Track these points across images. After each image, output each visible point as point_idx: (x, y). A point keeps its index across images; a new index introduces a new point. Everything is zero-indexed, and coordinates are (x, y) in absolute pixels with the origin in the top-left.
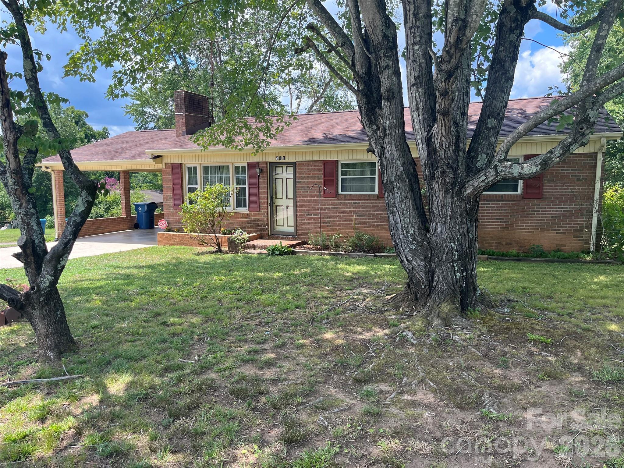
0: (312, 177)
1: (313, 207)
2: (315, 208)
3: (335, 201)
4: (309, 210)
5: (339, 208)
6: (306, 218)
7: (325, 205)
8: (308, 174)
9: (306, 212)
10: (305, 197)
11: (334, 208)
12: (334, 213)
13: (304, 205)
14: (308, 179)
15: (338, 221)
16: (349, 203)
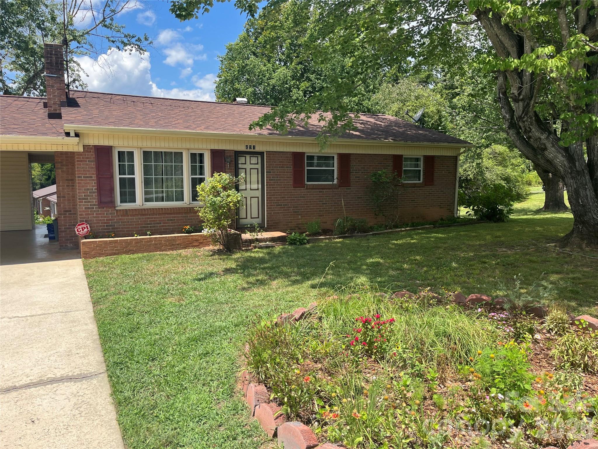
0: (282, 167)
1: (283, 198)
2: (285, 197)
3: (303, 191)
4: (279, 200)
5: (307, 197)
6: (276, 208)
7: (295, 195)
8: (278, 165)
9: (276, 203)
10: (276, 187)
11: (303, 197)
12: (302, 202)
13: (274, 195)
14: (278, 170)
15: (306, 209)
16: (315, 192)
